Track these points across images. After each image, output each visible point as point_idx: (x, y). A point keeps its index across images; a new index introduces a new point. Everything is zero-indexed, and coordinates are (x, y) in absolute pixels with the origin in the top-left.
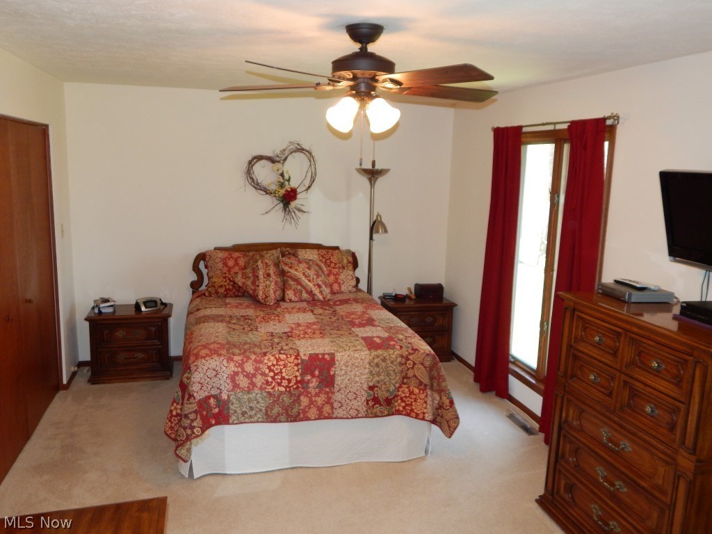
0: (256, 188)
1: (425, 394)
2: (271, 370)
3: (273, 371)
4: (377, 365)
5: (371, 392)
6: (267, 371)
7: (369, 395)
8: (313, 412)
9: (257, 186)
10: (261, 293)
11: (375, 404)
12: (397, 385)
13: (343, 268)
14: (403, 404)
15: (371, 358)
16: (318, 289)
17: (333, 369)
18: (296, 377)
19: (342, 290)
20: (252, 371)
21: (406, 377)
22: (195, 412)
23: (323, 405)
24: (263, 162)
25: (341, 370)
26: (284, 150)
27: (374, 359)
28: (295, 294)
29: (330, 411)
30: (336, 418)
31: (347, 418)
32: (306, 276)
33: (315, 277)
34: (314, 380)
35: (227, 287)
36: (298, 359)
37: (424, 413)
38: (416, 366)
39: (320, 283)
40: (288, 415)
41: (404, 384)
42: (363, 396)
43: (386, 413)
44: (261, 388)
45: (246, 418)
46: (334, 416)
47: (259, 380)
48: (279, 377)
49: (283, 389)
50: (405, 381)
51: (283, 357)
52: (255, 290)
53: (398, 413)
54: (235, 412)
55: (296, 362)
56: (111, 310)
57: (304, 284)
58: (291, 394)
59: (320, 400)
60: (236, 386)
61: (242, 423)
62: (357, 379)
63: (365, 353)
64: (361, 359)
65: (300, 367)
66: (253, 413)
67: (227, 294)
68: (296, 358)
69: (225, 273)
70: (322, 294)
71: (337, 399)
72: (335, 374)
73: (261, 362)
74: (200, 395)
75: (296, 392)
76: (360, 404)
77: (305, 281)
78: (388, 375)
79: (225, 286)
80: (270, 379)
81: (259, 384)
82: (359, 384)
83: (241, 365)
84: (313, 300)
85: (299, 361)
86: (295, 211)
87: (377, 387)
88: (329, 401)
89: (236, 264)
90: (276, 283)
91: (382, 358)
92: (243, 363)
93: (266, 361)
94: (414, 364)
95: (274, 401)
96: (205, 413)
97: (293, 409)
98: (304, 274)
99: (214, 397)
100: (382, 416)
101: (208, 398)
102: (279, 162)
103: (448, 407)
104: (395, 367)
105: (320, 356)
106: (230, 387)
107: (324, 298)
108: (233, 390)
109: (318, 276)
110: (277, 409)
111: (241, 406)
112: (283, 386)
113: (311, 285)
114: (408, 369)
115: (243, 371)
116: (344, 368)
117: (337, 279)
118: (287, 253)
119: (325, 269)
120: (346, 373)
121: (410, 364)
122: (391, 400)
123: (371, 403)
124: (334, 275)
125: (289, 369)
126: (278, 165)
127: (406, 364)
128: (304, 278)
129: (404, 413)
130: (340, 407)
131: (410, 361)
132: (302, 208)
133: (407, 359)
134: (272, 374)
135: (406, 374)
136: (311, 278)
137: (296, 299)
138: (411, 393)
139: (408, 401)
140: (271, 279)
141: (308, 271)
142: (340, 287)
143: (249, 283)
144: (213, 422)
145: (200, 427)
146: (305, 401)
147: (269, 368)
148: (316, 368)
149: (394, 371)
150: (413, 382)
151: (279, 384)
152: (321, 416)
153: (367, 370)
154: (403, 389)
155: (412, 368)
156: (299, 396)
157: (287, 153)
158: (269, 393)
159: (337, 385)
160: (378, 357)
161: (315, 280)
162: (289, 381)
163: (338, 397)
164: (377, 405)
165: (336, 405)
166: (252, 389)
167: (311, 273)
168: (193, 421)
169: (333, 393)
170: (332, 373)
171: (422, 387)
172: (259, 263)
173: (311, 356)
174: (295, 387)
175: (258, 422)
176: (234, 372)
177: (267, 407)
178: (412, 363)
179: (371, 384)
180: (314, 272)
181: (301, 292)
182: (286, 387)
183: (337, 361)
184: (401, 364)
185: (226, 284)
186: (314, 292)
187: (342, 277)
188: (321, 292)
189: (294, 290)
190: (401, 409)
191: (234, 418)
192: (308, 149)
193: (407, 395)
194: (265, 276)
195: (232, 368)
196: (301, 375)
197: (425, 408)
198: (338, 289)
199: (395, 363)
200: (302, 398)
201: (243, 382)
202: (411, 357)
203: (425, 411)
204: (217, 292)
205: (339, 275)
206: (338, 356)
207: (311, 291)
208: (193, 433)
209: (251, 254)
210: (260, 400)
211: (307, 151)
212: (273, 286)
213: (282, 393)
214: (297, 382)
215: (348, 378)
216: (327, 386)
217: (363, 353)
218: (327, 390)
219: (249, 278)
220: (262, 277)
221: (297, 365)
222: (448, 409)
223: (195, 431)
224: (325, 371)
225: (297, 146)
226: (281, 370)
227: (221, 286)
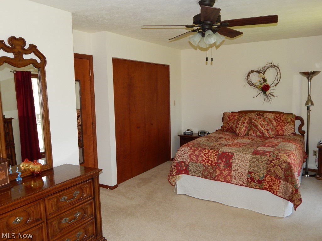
0: (251, 86)
1: (279, 182)
2: (205, 155)
3: (206, 156)
4: (254, 162)
5: (250, 175)
6: (203, 155)
7: (249, 176)
8: (222, 178)
9: (252, 85)
10: (238, 130)
11: (251, 181)
12: (265, 174)
13: (287, 123)
14: (268, 185)
15: (252, 158)
16: (266, 131)
17: (232, 160)
18: (215, 160)
19: (284, 134)
20: (198, 155)
21: (269, 171)
22: (175, 166)
23: (227, 176)
24: (254, 73)
25: (236, 161)
26: (264, 67)
27: (253, 159)
28: (253, 133)
29: (230, 179)
30: (233, 183)
31: (238, 185)
32: (261, 125)
33: (266, 125)
34: (223, 163)
35: (228, 128)
36: (217, 153)
37: (277, 192)
38: (276, 167)
39: (268, 129)
40: (211, 177)
41: (269, 175)
42: (246, 175)
43: (258, 187)
44: (200, 162)
45: (195, 174)
46: (232, 182)
47: (200, 159)
48: (208, 159)
49: (209, 165)
50: (269, 173)
51: (211, 151)
52: (236, 129)
53: (266, 189)
54: (191, 170)
55: (216, 154)
56: (189, 134)
57: (259, 128)
58: (213, 168)
59: (225, 173)
60: (191, 159)
61: (193, 175)
62: (243, 167)
63: (250, 155)
64: (246, 158)
65: (217, 156)
66: (198, 172)
67: (228, 131)
68: (217, 152)
69: (228, 122)
70: (268, 134)
71: (233, 174)
72: (232, 162)
73: (202, 151)
74: (178, 160)
75: (215, 167)
76: (244, 179)
77: (260, 127)
78: (260, 168)
79: (227, 127)
80: (204, 159)
81: (200, 161)
82: (244, 169)
83: (194, 151)
84: (264, 136)
85: (217, 154)
86: (270, 95)
87: (253, 173)
88: (229, 174)
89: (234, 118)
90: (246, 127)
91: (257, 159)
92: (195, 151)
93: (204, 151)
94: (275, 165)
95: (205, 169)
96: (179, 168)
97: (213, 174)
98: (260, 124)
99: (184, 162)
100: (255, 188)
101: (182, 162)
102: (261, 73)
103: (294, 193)
104: (263, 165)
105: (227, 153)
106: (189, 159)
107: (270, 136)
108: (190, 161)
109: (268, 125)
110: (206, 173)
111: (193, 168)
112: (209, 163)
113: (263, 129)
114: (271, 167)
115: (194, 154)
116: (237, 160)
117: (282, 128)
118: (259, 114)
119: (274, 122)
120: (238, 163)
121: (272, 165)
122: (261, 181)
123: (249, 180)
124: (281, 126)
125: (212, 156)
126: (261, 74)
127: (270, 164)
128: (259, 126)
129: (268, 190)
130: (235, 179)
131: (272, 163)
132: (273, 94)
133: (271, 162)
134: (205, 157)
135: (270, 170)
136: (264, 126)
137: (254, 135)
138: (272, 180)
139: (271, 184)
140: (244, 125)
141: (263, 122)
142: (283, 132)
143: (234, 126)
144: (183, 172)
145: (175, 172)
146: (218, 172)
147: (204, 154)
148: (223, 158)
149: (263, 166)
150: (273, 175)
151: (208, 162)
152: (225, 181)
153: (248, 164)
154: (268, 177)
155: (273, 167)
156: (216, 169)
157: (266, 68)
158: (203, 165)
159: (233, 168)
160: (255, 158)
161: (266, 127)
162: (212, 161)
163: (233, 173)
164: (252, 182)
165: (233, 177)
166: (197, 162)
167: (265, 124)
168: (173, 169)
169: (231, 171)
170: (231, 162)
171: (277, 178)
172: (243, 118)
173: (223, 152)
174: (214, 164)
175: (199, 177)
176: (191, 153)
177: (203, 171)
178: (273, 164)
179: (250, 171)
180: (266, 123)
181: (257, 132)
182: (211, 164)
183: (234, 156)
184: (267, 164)
185: (228, 126)
186: (264, 132)
187: (286, 127)
188: (268, 133)
189: (253, 131)
190: (267, 187)
191: (190, 172)
192: (277, 65)
193: (270, 181)
194: (242, 123)
195: (191, 152)
196: (217, 160)
197: (278, 189)
198: (282, 133)
199: (264, 162)
200: (217, 170)
201: (194, 158)
202: (274, 162)
203: (278, 191)
204: (224, 130)
205: (284, 126)
206: (235, 155)
207: (262, 132)
208: (172, 173)
209: (241, 114)
210: (200, 167)
211: (276, 66)
212: (244, 128)
213: (208, 166)
214: (215, 163)
215: (239, 165)
216: (228, 167)
217: (248, 155)
218: (229, 169)
219: (235, 124)
220: (240, 123)
221: (216, 155)
222: (294, 194)
223: (173, 173)
224: (228, 160)
225: (271, 64)
226: (209, 156)
227: (225, 127)
